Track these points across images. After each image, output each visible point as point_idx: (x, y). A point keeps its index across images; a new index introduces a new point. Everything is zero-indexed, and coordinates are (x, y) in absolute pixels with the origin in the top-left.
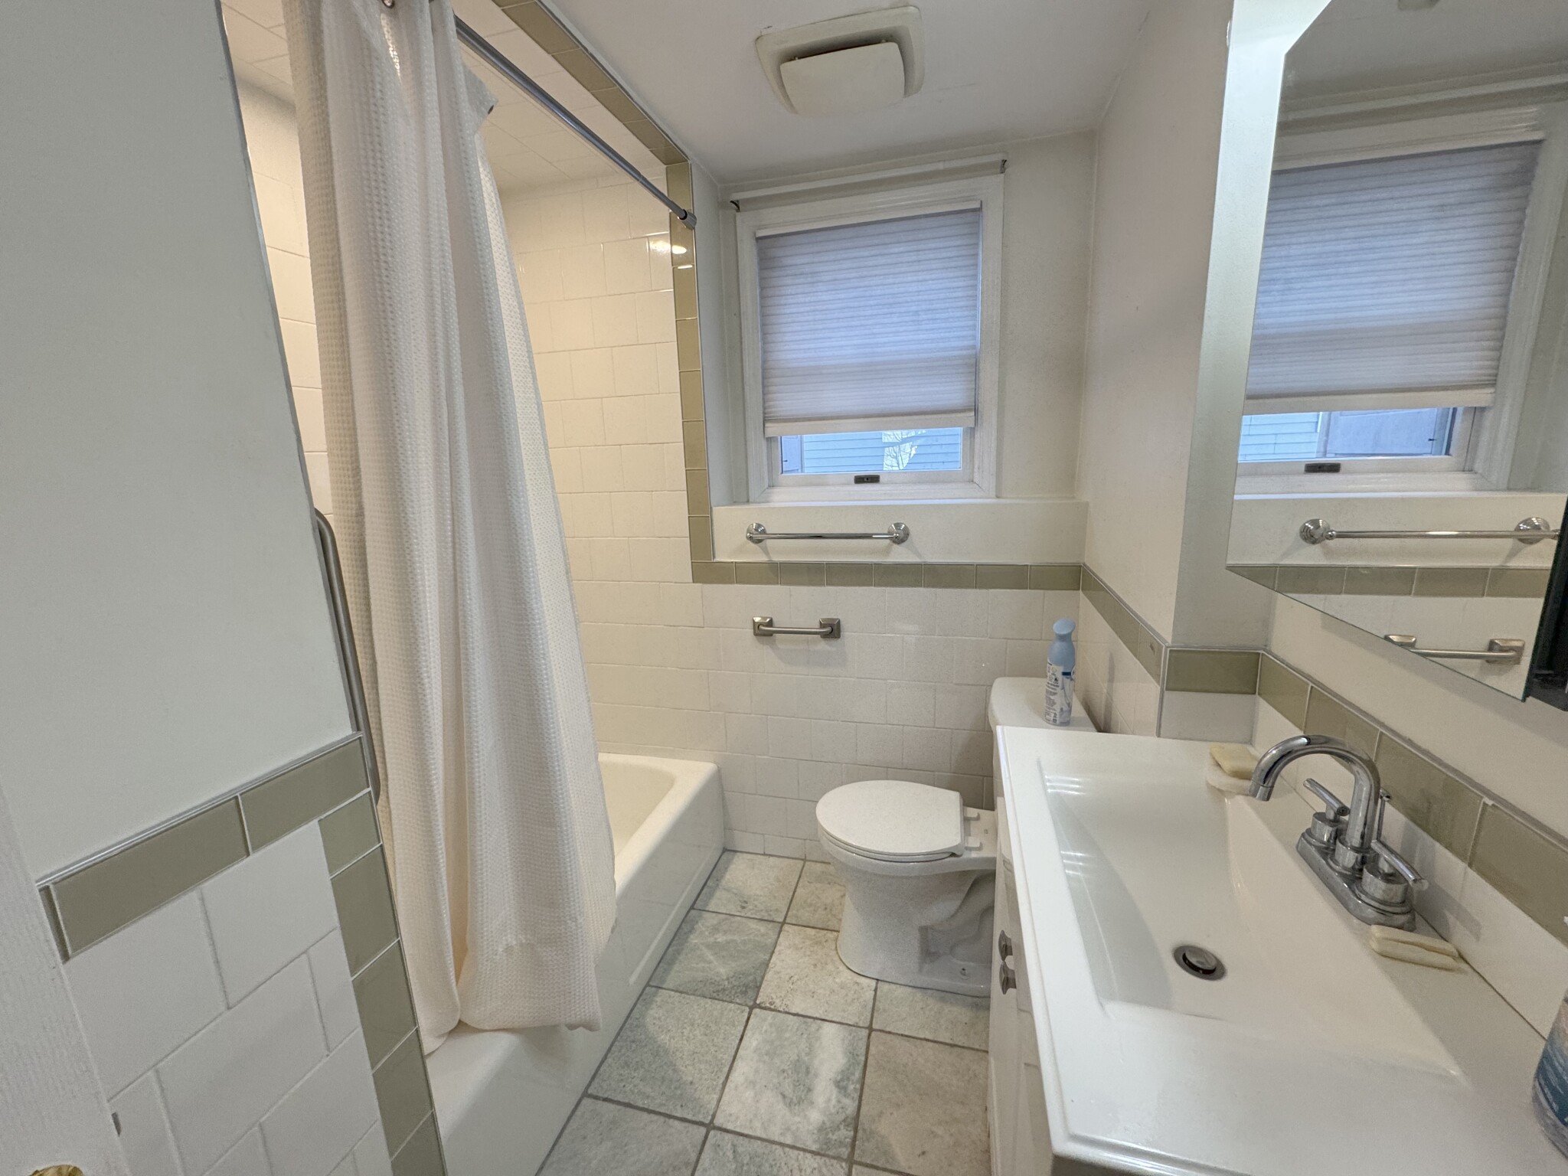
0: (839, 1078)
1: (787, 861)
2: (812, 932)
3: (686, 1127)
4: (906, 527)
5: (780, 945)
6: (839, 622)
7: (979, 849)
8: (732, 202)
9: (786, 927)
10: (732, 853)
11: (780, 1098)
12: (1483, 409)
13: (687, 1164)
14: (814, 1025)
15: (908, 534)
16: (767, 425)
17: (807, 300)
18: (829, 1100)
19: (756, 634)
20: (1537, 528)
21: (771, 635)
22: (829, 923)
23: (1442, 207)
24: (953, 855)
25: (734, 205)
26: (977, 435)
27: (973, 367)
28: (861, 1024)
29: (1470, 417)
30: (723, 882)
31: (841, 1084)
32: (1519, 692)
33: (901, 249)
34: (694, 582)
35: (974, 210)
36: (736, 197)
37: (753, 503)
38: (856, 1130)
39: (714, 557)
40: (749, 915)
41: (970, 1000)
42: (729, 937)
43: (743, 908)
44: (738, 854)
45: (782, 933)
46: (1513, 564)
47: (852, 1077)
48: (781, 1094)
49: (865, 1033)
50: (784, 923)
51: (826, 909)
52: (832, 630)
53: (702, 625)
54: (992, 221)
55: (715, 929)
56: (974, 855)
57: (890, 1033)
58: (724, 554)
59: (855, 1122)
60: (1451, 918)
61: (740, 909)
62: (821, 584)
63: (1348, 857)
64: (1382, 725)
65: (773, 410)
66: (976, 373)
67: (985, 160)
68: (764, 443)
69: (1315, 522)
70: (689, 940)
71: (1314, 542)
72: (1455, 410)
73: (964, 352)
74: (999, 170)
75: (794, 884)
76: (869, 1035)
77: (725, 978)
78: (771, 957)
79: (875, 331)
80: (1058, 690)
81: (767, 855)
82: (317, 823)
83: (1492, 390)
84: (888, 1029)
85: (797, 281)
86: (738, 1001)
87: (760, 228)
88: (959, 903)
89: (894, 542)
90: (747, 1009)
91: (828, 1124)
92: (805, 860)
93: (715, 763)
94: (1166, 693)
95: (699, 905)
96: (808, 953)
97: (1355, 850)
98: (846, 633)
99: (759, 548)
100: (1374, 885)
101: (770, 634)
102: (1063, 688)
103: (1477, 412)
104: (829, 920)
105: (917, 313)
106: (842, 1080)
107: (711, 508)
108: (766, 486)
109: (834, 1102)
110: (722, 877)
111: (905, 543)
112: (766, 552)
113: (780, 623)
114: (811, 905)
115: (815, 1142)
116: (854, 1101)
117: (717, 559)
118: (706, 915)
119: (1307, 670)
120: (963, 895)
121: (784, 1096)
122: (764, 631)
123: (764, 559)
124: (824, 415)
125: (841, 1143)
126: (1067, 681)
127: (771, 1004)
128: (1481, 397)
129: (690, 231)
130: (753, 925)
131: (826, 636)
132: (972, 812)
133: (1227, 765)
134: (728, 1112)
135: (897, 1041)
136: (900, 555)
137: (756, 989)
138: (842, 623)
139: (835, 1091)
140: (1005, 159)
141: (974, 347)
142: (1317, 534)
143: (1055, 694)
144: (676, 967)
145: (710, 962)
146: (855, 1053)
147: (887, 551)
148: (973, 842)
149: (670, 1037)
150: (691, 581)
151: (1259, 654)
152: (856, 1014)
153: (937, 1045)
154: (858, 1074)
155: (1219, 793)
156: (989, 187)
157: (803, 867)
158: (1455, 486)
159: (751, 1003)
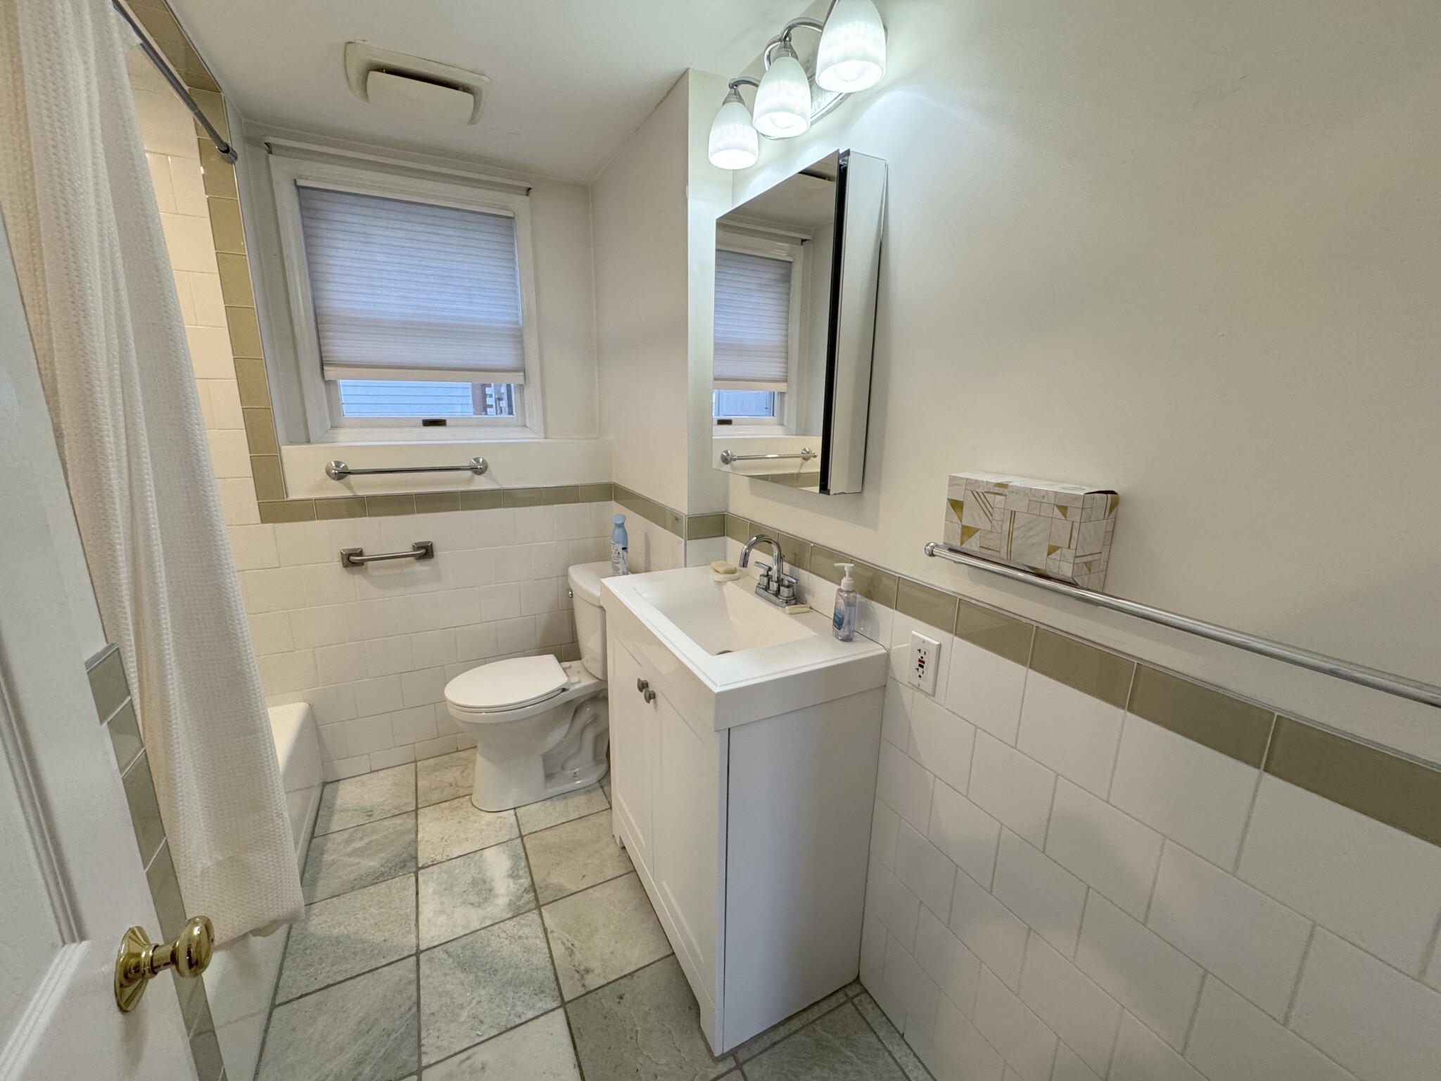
0: (511, 872)
1: (397, 769)
2: (447, 804)
3: (395, 966)
4: (484, 461)
5: (421, 824)
6: (431, 544)
7: (579, 682)
8: (266, 143)
9: (420, 811)
10: (336, 783)
11: (470, 906)
12: (784, 393)
13: (410, 983)
14: (477, 856)
15: (487, 467)
16: (325, 368)
17: (361, 257)
18: (509, 887)
19: (345, 566)
20: (808, 453)
21: (363, 564)
22: (459, 793)
23: (760, 285)
24: (564, 690)
25: (266, 146)
26: (526, 391)
27: (518, 338)
28: (513, 837)
29: (780, 396)
30: (337, 807)
31: (514, 874)
32: (818, 491)
33: (452, 233)
34: (262, 522)
35: (509, 218)
36: (270, 140)
37: (314, 443)
38: (535, 891)
39: (287, 496)
40: (379, 818)
41: (583, 790)
42: (366, 840)
43: (371, 815)
44: (342, 782)
45: (419, 817)
46: (802, 471)
47: (520, 867)
48: (470, 904)
49: (519, 840)
50: (417, 809)
51: (451, 785)
52: (425, 552)
53: (277, 565)
54: (523, 230)
55: (349, 841)
56: (577, 687)
57: (536, 832)
58: (297, 491)
59: (533, 887)
60: (806, 596)
61: (367, 818)
62: (411, 512)
63: (774, 586)
64: (778, 530)
65: (331, 354)
66: (522, 342)
67: (515, 183)
68: (323, 385)
69: (726, 452)
70: (323, 860)
71: (727, 463)
72: (774, 393)
73: (511, 326)
74: (525, 193)
75: (413, 781)
76: (522, 840)
77: (379, 866)
78: (417, 835)
79: (432, 297)
80: (621, 560)
81: (374, 771)
82: (107, 726)
83: (786, 384)
84: (534, 831)
85: (350, 237)
86: (400, 874)
87: (301, 177)
88: (567, 726)
89: (475, 473)
90: (413, 875)
91: (514, 899)
92: (415, 761)
93: (304, 701)
94: (688, 542)
95: (317, 832)
96: (450, 818)
97: (776, 582)
98: (438, 553)
99: (342, 486)
100: (785, 592)
101: (361, 563)
102: (623, 558)
103: (782, 394)
104: (458, 791)
105: (468, 288)
106: (513, 872)
107: (279, 447)
108: (329, 427)
109: (512, 886)
110: (333, 804)
111: (483, 475)
112: (349, 487)
113: (369, 552)
114: (436, 789)
115: (508, 913)
116: (527, 878)
117: (291, 498)
118: (331, 836)
119: (747, 517)
120: (570, 719)
121: (472, 904)
122: (353, 560)
123: (348, 494)
124: (376, 364)
125: (528, 903)
126: (625, 553)
127: (432, 861)
128: (782, 387)
129: (229, 165)
130: (386, 823)
131: (420, 558)
132: (566, 664)
133: (721, 569)
134: (429, 937)
135: (543, 834)
136: (481, 483)
137: (414, 860)
138: (434, 544)
139: (511, 881)
140: (529, 187)
141: (517, 323)
142: (729, 458)
143: (619, 563)
144: (321, 883)
145: (358, 863)
146: (516, 854)
147: (470, 481)
148: (574, 679)
149: (345, 927)
150: (259, 521)
151: (724, 515)
152: (508, 832)
153: (571, 823)
154: (523, 864)
155: (719, 583)
156: (518, 203)
157: (416, 768)
158: (775, 432)
159: (415, 869)
